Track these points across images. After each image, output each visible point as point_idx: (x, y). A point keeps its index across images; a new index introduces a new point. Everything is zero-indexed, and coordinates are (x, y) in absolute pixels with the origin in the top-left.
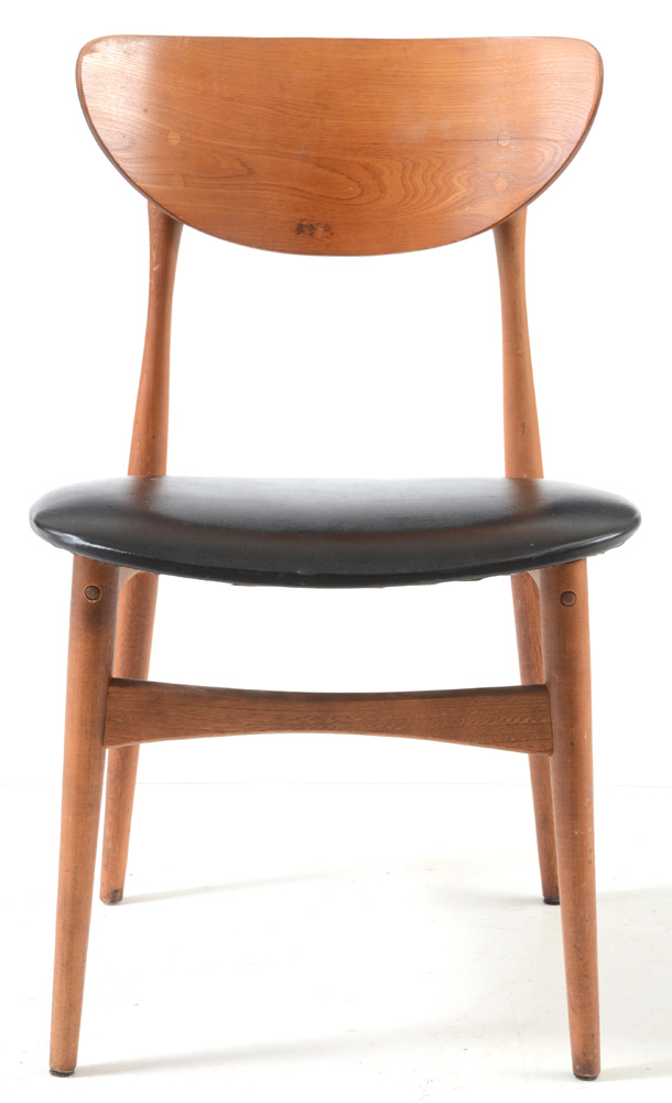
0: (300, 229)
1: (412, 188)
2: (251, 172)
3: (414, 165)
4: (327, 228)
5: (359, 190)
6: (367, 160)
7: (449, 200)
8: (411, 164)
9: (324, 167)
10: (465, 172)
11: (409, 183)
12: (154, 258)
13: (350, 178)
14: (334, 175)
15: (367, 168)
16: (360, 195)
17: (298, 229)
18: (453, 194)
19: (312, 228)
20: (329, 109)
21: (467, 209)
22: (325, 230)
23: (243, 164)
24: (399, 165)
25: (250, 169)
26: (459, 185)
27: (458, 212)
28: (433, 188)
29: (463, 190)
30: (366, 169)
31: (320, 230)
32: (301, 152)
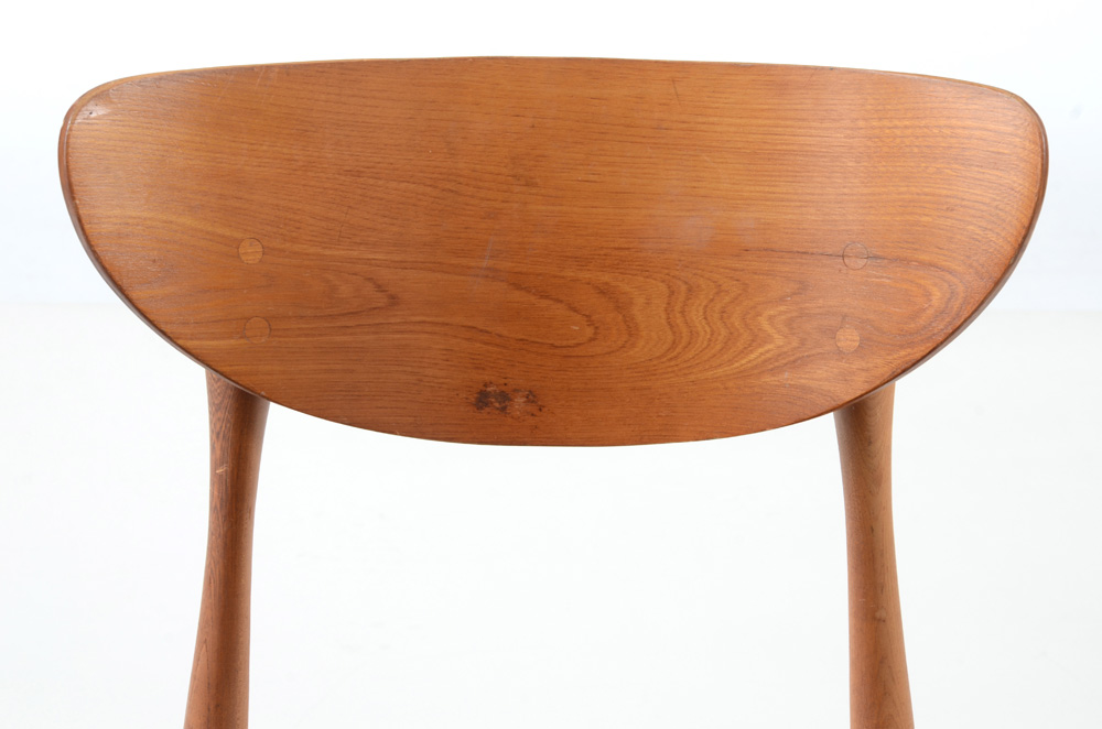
0: (482, 400)
1: (685, 330)
2: (394, 300)
3: (690, 290)
4: (532, 397)
5: (589, 331)
6: (606, 278)
7: (752, 356)
8: (683, 288)
9: (527, 290)
10: (782, 308)
11: (679, 321)
12: (218, 452)
13: (575, 310)
14: (544, 303)
15: (604, 291)
16: (591, 340)
17: (479, 400)
18: (760, 346)
19: (504, 397)
20: (535, 185)
21: (786, 375)
22: (529, 401)
23: (380, 288)
24: (663, 287)
25: (392, 297)
26: (771, 331)
27: (768, 379)
28: (724, 332)
29: (779, 340)
30: (602, 292)
31: (520, 401)
32: (485, 264)
